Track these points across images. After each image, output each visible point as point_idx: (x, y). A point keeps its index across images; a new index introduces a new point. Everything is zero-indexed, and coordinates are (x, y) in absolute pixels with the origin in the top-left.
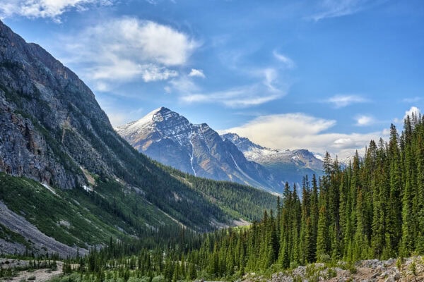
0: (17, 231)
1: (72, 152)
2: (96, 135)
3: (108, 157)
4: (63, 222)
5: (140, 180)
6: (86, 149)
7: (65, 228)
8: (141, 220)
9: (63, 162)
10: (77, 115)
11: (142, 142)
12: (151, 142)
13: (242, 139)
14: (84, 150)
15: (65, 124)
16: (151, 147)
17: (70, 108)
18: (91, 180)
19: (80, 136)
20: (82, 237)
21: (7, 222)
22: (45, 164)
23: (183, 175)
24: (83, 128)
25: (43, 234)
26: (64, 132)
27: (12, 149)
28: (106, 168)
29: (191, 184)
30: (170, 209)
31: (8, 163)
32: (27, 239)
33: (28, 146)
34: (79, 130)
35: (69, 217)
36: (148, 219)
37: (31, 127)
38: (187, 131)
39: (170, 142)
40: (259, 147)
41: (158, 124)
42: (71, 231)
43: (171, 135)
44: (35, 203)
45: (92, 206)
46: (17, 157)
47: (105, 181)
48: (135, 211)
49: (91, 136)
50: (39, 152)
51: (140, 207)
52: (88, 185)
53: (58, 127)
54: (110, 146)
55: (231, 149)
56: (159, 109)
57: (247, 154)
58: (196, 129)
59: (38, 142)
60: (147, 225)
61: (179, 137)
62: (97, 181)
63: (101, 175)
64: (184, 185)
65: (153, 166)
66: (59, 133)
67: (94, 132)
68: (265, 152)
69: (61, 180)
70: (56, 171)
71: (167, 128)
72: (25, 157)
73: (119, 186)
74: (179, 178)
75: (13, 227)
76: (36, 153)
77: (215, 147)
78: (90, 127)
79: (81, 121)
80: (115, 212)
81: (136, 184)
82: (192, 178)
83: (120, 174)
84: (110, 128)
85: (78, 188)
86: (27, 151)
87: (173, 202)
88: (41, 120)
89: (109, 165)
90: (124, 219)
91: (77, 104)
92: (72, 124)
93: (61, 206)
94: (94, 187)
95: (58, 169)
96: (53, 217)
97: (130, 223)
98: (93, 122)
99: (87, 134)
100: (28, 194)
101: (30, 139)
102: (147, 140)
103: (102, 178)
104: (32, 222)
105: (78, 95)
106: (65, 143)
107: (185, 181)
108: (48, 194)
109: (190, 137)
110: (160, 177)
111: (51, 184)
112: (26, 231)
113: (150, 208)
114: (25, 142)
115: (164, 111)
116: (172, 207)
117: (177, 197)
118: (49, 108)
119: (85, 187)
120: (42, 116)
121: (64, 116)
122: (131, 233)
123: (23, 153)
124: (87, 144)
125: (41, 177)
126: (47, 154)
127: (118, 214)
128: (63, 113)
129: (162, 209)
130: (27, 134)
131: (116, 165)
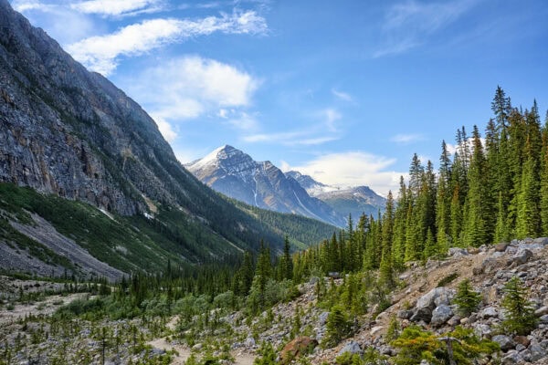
0: (63, 254)
1: (133, 180)
2: (159, 164)
3: (171, 186)
4: (119, 248)
5: (203, 209)
6: (149, 178)
7: (121, 253)
8: (206, 248)
9: (123, 188)
10: (139, 144)
11: (208, 178)
12: (216, 178)
13: (304, 177)
14: (146, 179)
15: (126, 151)
16: (215, 183)
17: (132, 137)
18: (153, 208)
19: (142, 164)
20: (140, 264)
21: (51, 244)
22: (103, 188)
23: (248, 207)
24: (145, 157)
25: (95, 259)
26: (126, 159)
27: (67, 171)
28: (169, 196)
29: (256, 216)
30: (236, 239)
31: (61, 185)
32: (73, 262)
33: (85, 170)
34: (141, 158)
35: (127, 242)
36: (212, 248)
37: (87, 149)
38: (251, 168)
39: (234, 179)
40: (321, 184)
41: (223, 162)
42: (127, 257)
43: (235, 172)
44: (88, 227)
45: (153, 233)
46: (71, 179)
47: (168, 209)
48: (199, 239)
49: (153, 164)
50: (96, 175)
51: (204, 235)
52: (149, 213)
53: (119, 155)
54: (173, 176)
55: (294, 186)
56: (223, 147)
57: (309, 191)
58: (259, 166)
59: (96, 165)
60: (212, 254)
61: (243, 174)
62: (159, 208)
63: (164, 202)
64: (250, 216)
65: (218, 197)
66: (120, 160)
67: (156, 160)
68: (327, 190)
69: (121, 205)
70: (114, 197)
71: (231, 166)
72: (81, 181)
73: (182, 214)
74: (244, 209)
75: (59, 249)
76: (93, 176)
77: (278, 184)
78: (152, 155)
79: (143, 149)
80: (178, 240)
81: (199, 213)
82: (256, 210)
83: (184, 203)
84: (174, 159)
85: (139, 215)
86: (83, 174)
87: (239, 232)
88: (101, 147)
89: (172, 193)
90: (187, 247)
91: (139, 133)
92: (134, 152)
93: (119, 232)
94: (155, 214)
95: (117, 194)
96: (109, 243)
97: (194, 251)
98: (156, 152)
99: (149, 162)
100: (82, 218)
101: (86, 162)
102: (212, 177)
103: (164, 206)
104: (82, 246)
105: (140, 124)
106: (126, 170)
107: (250, 212)
108: (104, 219)
109: (253, 174)
110: (224, 207)
111: (109, 209)
112: (74, 254)
113: (215, 237)
114: (81, 165)
115: (228, 149)
116: (237, 236)
117: (242, 228)
118: (110, 135)
119: (146, 215)
120: (102, 142)
121: (126, 144)
122: (194, 261)
123: (78, 176)
124: (149, 172)
125: (97, 201)
126: (105, 178)
127: (180, 242)
128: (125, 141)
129: (227, 238)
130: (83, 157)
131: (179, 195)
